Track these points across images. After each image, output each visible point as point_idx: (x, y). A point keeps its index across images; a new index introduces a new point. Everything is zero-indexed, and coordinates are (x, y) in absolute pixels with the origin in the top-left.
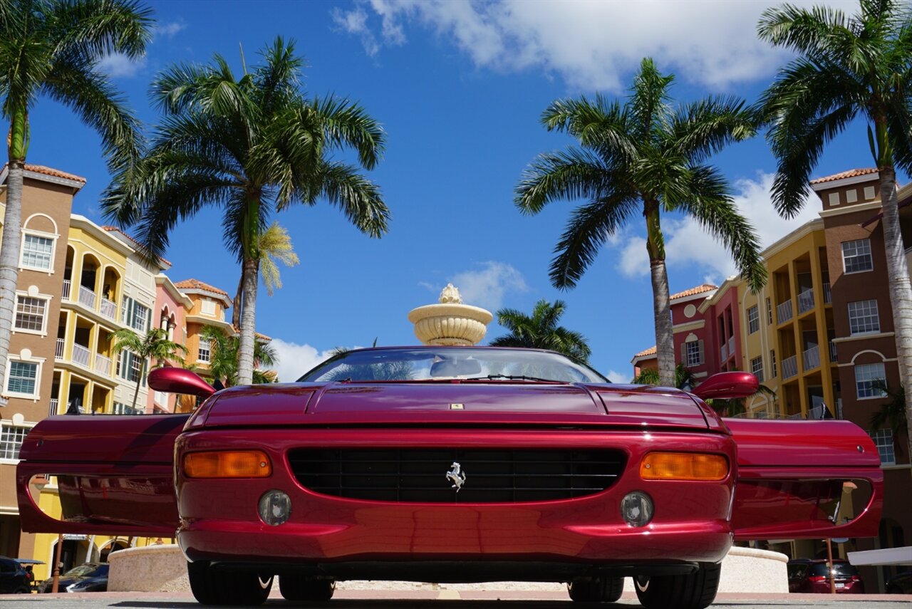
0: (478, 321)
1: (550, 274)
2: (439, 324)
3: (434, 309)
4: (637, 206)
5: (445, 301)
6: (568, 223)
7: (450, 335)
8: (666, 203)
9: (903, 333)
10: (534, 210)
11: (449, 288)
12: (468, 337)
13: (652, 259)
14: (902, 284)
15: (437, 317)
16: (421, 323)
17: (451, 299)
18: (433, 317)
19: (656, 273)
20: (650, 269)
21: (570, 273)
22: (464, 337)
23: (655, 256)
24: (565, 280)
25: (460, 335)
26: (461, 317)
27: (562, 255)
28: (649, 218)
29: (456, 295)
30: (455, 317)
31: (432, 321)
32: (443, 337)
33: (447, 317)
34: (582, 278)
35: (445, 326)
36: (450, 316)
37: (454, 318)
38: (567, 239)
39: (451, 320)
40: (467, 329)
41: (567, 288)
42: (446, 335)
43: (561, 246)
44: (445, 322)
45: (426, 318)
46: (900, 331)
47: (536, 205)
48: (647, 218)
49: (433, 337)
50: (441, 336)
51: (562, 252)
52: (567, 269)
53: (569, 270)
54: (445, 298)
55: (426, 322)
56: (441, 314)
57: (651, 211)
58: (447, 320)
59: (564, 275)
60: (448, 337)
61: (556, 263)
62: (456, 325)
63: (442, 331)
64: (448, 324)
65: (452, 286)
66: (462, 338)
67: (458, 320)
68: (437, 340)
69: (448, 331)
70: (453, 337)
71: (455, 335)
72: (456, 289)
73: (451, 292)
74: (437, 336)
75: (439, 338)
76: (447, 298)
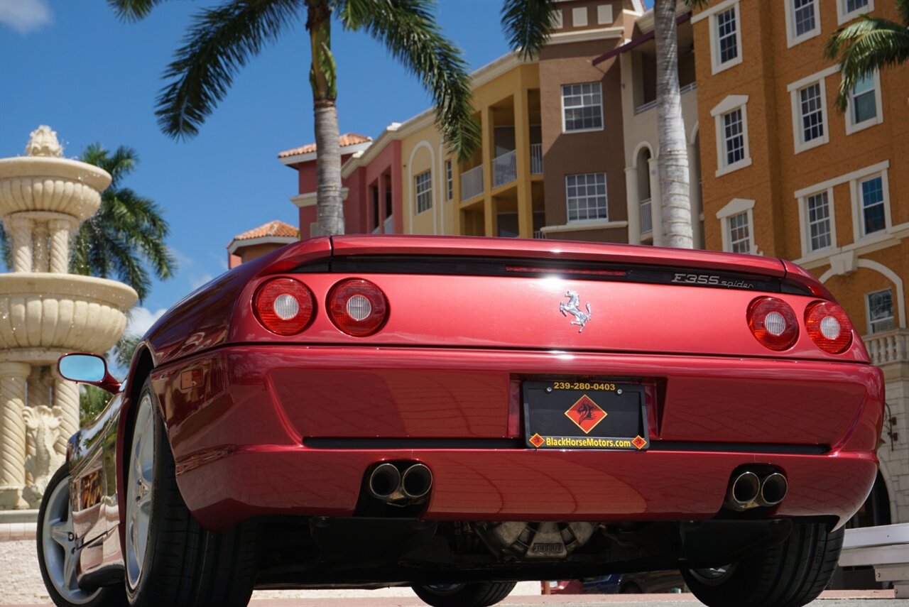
0: (90, 186)
1: (159, 113)
2: (30, 189)
3: (19, 164)
4: (295, 13)
5: (35, 152)
6: (186, 33)
7: (46, 206)
8: (350, 19)
9: (673, 229)
10: (138, 14)
11: (42, 131)
12: (73, 212)
13: (317, 98)
14: (677, 160)
15: (26, 177)
17: (46, 151)
18: (19, 177)
19: (322, 119)
20: (313, 113)
21: (190, 112)
22: (68, 210)
23: (323, 94)
24: (181, 124)
25: (62, 208)
26: (65, 180)
27: (176, 84)
28: (314, 35)
29: (54, 144)
30: (55, 178)
31: (16, 184)
32: (35, 210)
33: (43, 178)
34: (206, 118)
35: (38, 192)
36: (48, 177)
37: (54, 181)
38: (187, 57)
39: (49, 183)
40: (73, 198)
41: (184, 133)
42: (39, 206)
43: (177, 67)
44: (39, 186)
45: (7, 179)
46: (670, 227)
47: (141, 6)
48: (311, 34)
49: (16, 208)
50: (30, 206)
51: (179, 77)
52: (184, 106)
53: (188, 108)
54: (35, 148)
55: (6, 184)
56: (32, 173)
57: (318, 22)
58: (43, 182)
59: (179, 115)
60: (42, 210)
61: (168, 95)
62: (57, 191)
63: (33, 200)
64: (44, 189)
65: (47, 129)
66: (63, 212)
67: (60, 183)
68: (24, 214)
69: (43, 201)
70: (50, 211)
71: (54, 207)
72: (54, 133)
73: (46, 137)
74: (24, 207)
75: (28, 210)
76: (39, 148)
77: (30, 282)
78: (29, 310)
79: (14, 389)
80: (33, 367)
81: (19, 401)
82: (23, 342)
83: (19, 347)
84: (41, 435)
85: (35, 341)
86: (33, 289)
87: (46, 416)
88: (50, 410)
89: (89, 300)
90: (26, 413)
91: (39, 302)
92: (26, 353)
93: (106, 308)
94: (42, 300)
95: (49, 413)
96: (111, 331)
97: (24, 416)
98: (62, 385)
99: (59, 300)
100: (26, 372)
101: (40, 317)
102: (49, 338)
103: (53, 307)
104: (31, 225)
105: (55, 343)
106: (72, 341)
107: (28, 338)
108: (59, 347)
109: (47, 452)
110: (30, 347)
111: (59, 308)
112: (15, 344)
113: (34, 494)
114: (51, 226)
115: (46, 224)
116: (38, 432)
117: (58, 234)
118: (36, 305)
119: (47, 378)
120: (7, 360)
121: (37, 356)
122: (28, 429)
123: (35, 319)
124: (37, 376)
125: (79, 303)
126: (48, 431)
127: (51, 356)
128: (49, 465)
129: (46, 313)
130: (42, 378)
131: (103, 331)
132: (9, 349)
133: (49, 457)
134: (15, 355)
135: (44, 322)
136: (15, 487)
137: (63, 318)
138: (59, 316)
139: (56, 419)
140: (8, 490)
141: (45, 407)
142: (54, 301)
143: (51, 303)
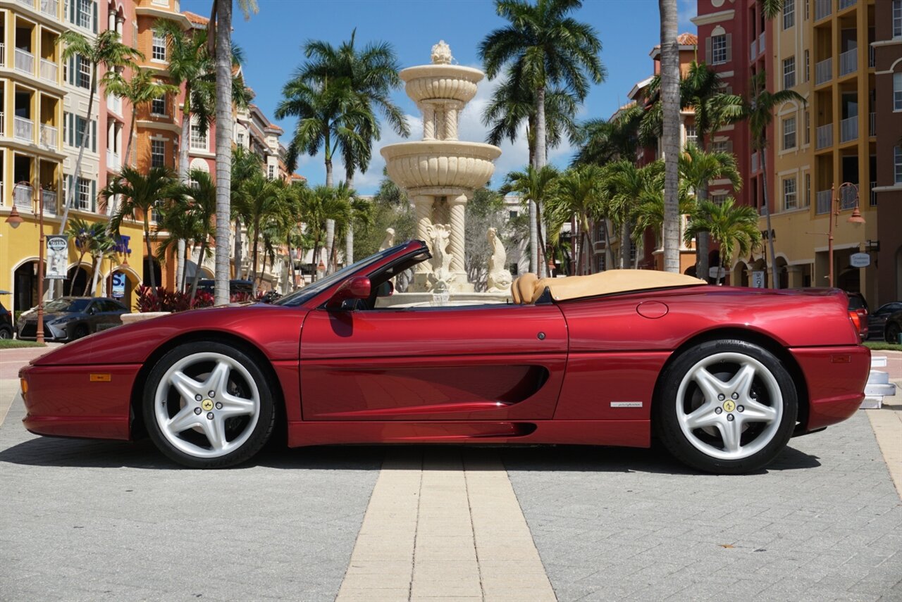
0: (469, 81)
2: (431, 85)
3: (425, 70)
7: (442, 95)
11: (440, 45)
12: (459, 97)
15: (428, 77)
16: (412, 83)
17: (442, 58)
18: (424, 78)
22: (455, 97)
25: (452, 95)
26: (453, 78)
29: (447, 54)
30: (446, 78)
31: (422, 82)
32: (435, 98)
33: (438, 78)
35: (436, 87)
36: (442, 77)
37: (446, 80)
39: (442, 81)
40: (457, 90)
42: (437, 96)
44: (436, 83)
45: (417, 79)
49: (424, 98)
50: (432, 96)
54: (436, 57)
55: (417, 82)
56: (432, 75)
58: (439, 81)
60: (439, 98)
62: (448, 86)
63: (433, 92)
64: (439, 85)
65: (442, 43)
66: (453, 99)
67: (449, 81)
68: (429, 101)
69: (439, 93)
70: (444, 98)
71: (446, 96)
72: (447, 46)
73: (443, 50)
74: (428, 97)
75: (430, 99)
76: (438, 56)
77: (431, 147)
78: (430, 164)
79: (424, 212)
80: (436, 198)
81: (427, 219)
82: (429, 183)
83: (426, 186)
84: (437, 243)
85: (435, 183)
86: (433, 151)
87: (441, 230)
88: (443, 226)
89: (468, 156)
90: (429, 228)
91: (436, 159)
92: (430, 190)
93: (478, 160)
94: (438, 157)
95: (443, 229)
96: (483, 175)
97: (428, 230)
98: (453, 209)
99: (448, 157)
100: (431, 201)
101: (437, 167)
102: (443, 181)
103: (444, 162)
104: (433, 108)
105: (448, 183)
106: (457, 182)
107: (430, 180)
108: (451, 186)
109: (441, 253)
110: (432, 186)
111: (449, 162)
112: (423, 184)
113: (433, 279)
114: (446, 107)
115: (443, 106)
116: (436, 241)
117: (450, 112)
118: (434, 161)
119: (445, 204)
120: (419, 194)
121: (437, 192)
122: (432, 239)
123: (435, 170)
124: (438, 203)
125: (460, 158)
126: (441, 240)
127: (444, 192)
128: (442, 261)
129: (440, 165)
130: (442, 204)
131: (478, 175)
132: (420, 187)
133: (442, 256)
134: (423, 191)
135: (440, 171)
136: (424, 273)
137: (451, 169)
138: (449, 167)
139: (447, 232)
140: (421, 275)
141: (440, 225)
142: (446, 158)
143: (443, 160)
